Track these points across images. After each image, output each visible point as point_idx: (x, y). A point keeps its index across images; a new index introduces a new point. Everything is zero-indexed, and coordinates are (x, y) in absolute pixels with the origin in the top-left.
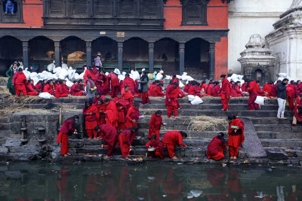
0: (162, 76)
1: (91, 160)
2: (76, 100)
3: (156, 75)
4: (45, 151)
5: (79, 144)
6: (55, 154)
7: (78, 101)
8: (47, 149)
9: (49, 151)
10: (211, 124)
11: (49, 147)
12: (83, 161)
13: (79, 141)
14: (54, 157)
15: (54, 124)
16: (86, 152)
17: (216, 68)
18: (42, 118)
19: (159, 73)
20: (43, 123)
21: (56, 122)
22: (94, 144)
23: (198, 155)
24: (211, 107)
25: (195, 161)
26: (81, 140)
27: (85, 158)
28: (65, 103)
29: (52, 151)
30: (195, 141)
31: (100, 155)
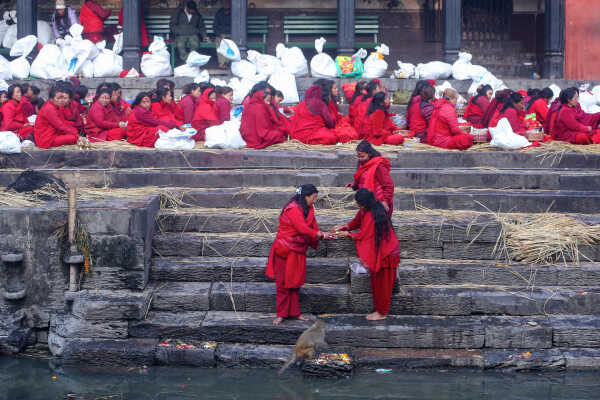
0: (384, 65)
1: (181, 361)
2: (106, 155)
3: (363, 60)
4: (27, 330)
5: (135, 309)
6: (60, 341)
7: (112, 158)
8: (32, 324)
9: (36, 330)
10: (568, 239)
11: (37, 318)
12: (155, 362)
13: (136, 298)
14: (58, 351)
15: (52, 241)
16: (162, 334)
17: (570, 40)
18: (11, 223)
19: (373, 55)
20: (15, 237)
21: (59, 233)
22: (182, 308)
23: (528, 342)
24: (565, 183)
25: (521, 364)
26: (139, 295)
27: (159, 355)
28: (72, 165)
29: (47, 329)
30: (518, 299)
31: (208, 345)
